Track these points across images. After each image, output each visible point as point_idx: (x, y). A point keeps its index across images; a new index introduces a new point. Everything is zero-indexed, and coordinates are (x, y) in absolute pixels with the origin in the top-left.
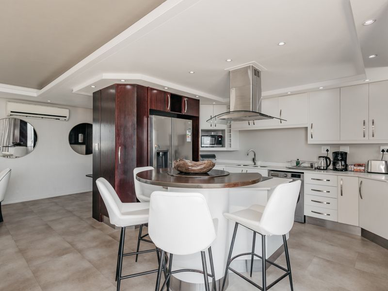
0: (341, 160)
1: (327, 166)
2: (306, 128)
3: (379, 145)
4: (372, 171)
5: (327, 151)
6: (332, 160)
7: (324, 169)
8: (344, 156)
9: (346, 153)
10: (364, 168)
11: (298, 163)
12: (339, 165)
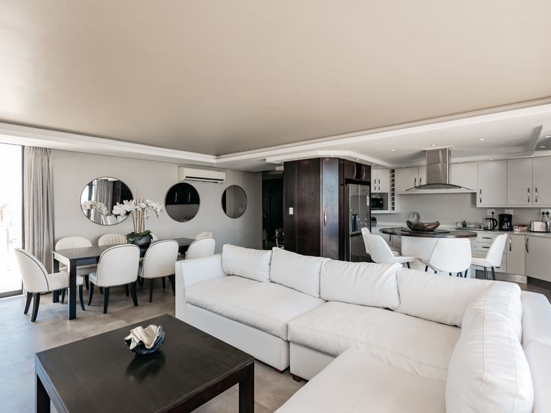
0: (507, 222)
1: (494, 227)
2: (474, 195)
3: (540, 209)
4: (535, 230)
5: (493, 213)
6: (498, 221)
7: (491, 230)
8: (509, 217)
9: (511, 216)
10: (528, 228)
11: (464, 225)
12: (505, 226)
